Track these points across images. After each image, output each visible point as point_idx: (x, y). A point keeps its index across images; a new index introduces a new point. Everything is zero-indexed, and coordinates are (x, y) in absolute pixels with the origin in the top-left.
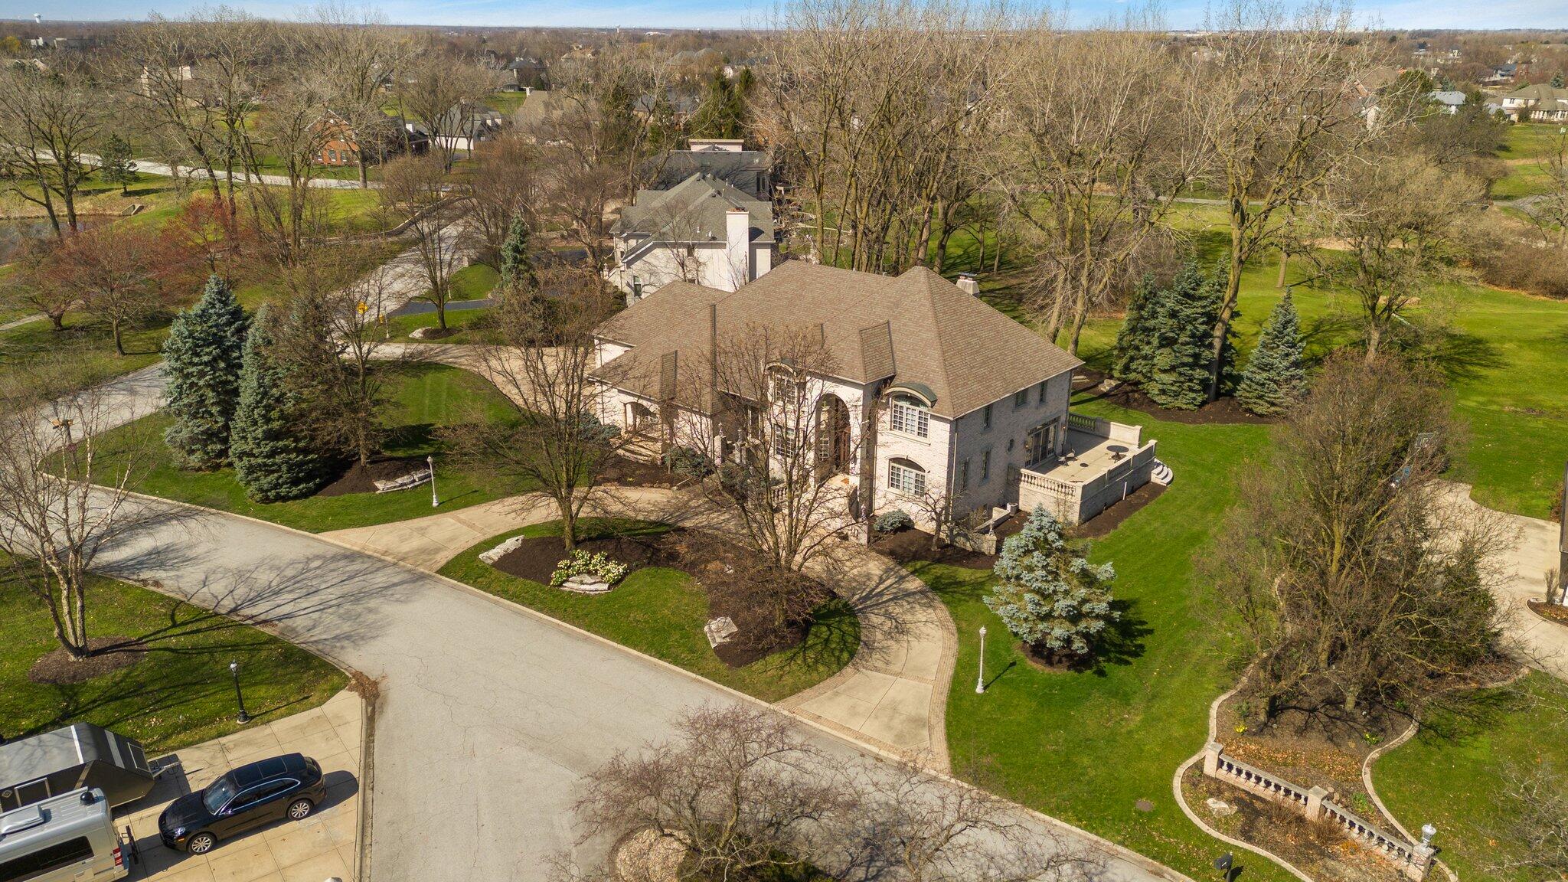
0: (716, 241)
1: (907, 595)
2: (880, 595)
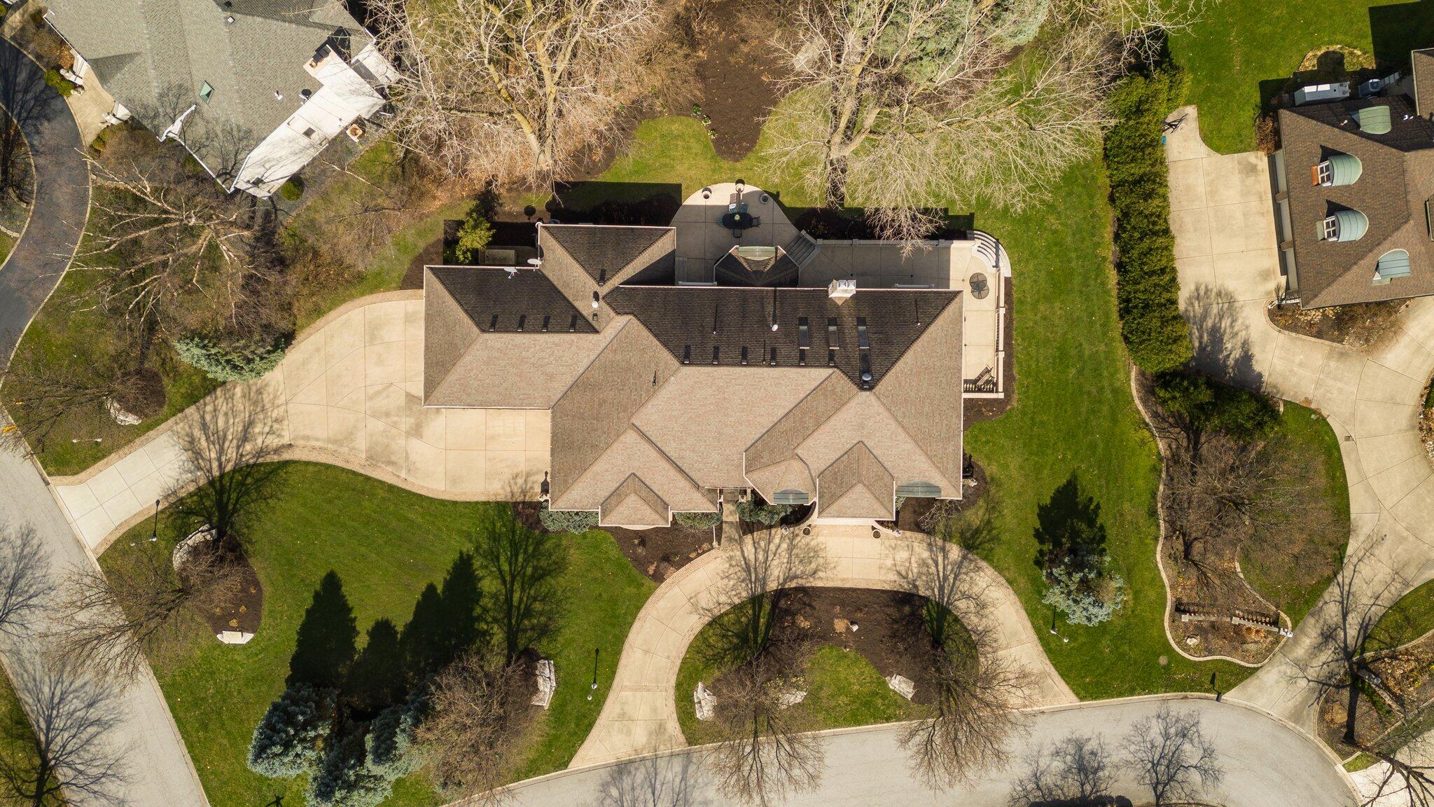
1: (960, 567)
2: (946, 578)
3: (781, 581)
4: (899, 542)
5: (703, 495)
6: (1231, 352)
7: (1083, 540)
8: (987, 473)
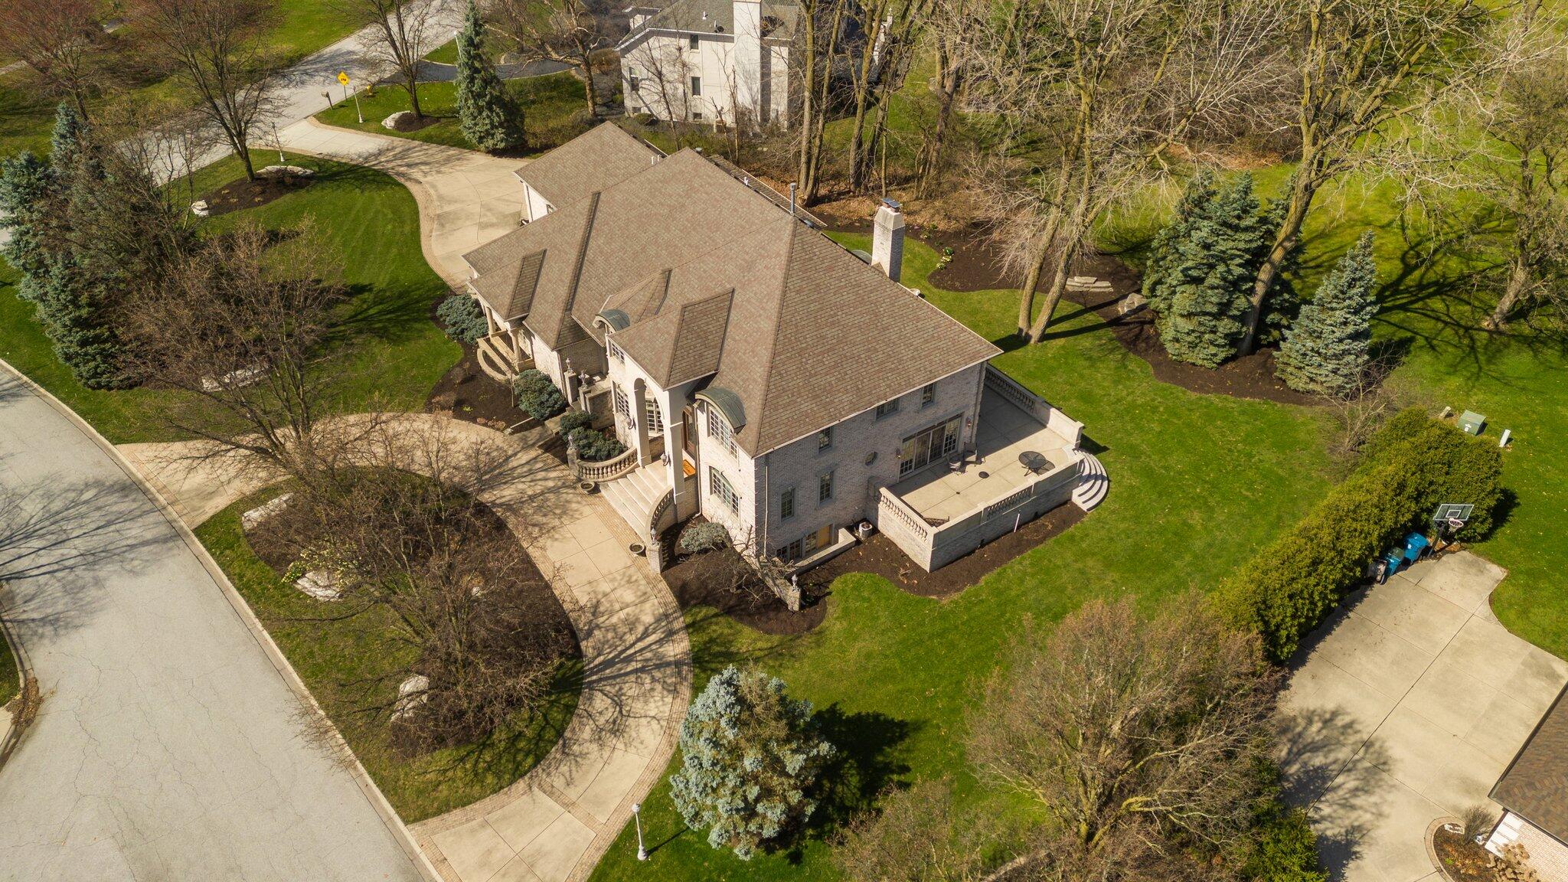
0: (722, 32)
1: (658, 667)
2: (629, 659)
3: (498, 502)
4: (643, 582)
5: (562, 320)
6: (1323, 818)
7: (832, 791)
8: (825, 624)
